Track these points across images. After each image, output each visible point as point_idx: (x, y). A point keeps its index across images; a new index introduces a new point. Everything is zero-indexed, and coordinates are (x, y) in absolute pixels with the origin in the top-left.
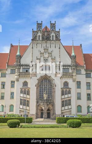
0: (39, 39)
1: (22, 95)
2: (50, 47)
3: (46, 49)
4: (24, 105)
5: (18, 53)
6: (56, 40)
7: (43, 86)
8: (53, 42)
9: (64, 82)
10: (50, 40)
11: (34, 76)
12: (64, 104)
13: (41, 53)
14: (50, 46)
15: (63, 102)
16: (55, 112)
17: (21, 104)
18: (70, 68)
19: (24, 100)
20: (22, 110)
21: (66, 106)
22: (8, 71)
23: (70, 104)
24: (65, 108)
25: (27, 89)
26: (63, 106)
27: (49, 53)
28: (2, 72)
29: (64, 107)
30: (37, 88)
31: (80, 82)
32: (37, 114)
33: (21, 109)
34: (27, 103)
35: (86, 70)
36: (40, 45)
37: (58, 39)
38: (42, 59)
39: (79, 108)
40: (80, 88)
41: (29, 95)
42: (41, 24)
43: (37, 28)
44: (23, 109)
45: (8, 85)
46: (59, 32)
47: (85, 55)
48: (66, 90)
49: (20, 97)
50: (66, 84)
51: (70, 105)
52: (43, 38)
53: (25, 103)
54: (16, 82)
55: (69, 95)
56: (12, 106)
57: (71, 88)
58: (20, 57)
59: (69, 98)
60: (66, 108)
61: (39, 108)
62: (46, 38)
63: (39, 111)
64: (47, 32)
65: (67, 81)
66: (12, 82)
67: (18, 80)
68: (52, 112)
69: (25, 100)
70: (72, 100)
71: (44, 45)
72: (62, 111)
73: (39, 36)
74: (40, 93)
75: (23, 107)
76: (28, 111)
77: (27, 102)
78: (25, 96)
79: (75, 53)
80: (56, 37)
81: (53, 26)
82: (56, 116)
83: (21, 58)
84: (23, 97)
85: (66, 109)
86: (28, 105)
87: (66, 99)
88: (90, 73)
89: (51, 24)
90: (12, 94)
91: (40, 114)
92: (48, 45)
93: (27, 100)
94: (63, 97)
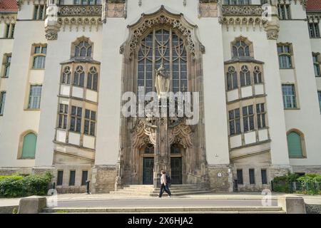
1: (66, 90)
4: (72, 130)
7: (150, 53)
9: (233, 40)
11: (115, 16)
12: (238, 124)
15: (233, 116)
16: (205, 156)
17: (60, 127)
19: (74, 108)
20: (64, 149)
21: (246, 130)
24: (243, 140)
25: (90, 66)
26: (233, 131)
28: (8, 22)
29: (239, 137)
30: (128, 61)
31: (289, 45)
32: (127, 165)
33: (59, 148)
34: (86, 122)
40: (291, 67)
41: (95, 89)
44: (67, 144)
48: (245, 70)
49: (60, 96)
50: (241, 47)
51: (264, 126)
53: (77, 119)
54: (49, 46)
55: (259, 89)
57: (262, 63)
59: (260, 101)
61: (135, 139)
63: (134, 152)
65: (244, 36)
67: (52, 35)
68: (189, 158)
69: (80, 109)
72: (231, 150)
75: (67, 138)
76: (89, 155)
77: (87, 116)
78: (78, 92)
82: (211, 172)
84: (71, 97)
85: (247, 143)
86: (90, 131)
87: (246, 103)
88: (316, 21)
91: (138, 164)
93: (87, 111)
94: (234, 95)
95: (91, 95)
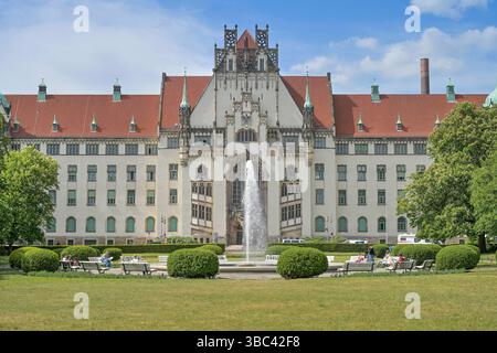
0: (231, 67)
1: (195, 196)
2: (257, 87)
3: (247, 94)
4: (200, 218)
5: (184, 103)
6: (269, 70)
8: (262, 74)
10: (256, 71)
12: (286, 215)
13: (235, 103)
14: (257, 84)
15: (284, 210)
17: (193, 215)
18: (300, 135)
19: (200, 206)
20: (197, 228)
21: (289, 218)
22: (163, 143)
23: (299, 215)
24: (288, 223)
25: (207, 183)
26: (284, 218)
27: (252, 103)
28: (146, 143)
29: (286, 222)
31: (322, 165)
32: (229, 235)
33: (194, 227)
34: (207, 214)
35: (337, 137)
36: (233, 83)
37: (273, 67)
38: (238, 115)
39: (319, 222)
40: (323, 179)
41: (211, 195)
42: (235, 32)
43: (226, 43)
44: (198, 225)
45: (162, 173)
46: (276, 51)
47: (336, 98)
49: (192, 200)
52: (239, 66)
53: (202, 212)
54: (180, 167)
55: (298, 196)
56: (173, 220)
58: (189, 111)
59: (297, 202)
60: (291, 222)
61: (234, 224)
62: (247, 67)
63: (233, 229)
64: (249, 50)
66: (171, 166)
67: (185, 164)
69: (203, 207)
70: (303, 206)
71: (242, 83)
72: (281, 228)
73: (231, 61)
74: (235, 192)
75: (198, 222)
76: (210, 230)
77: (207, 210)
78: (202, 198)
79: (311, 101)
80: (270, 63)
81: (263, 35)
82: (270, 239)
83: (191, 113)
84: (199, 201)
85: (289, 225)
86: (209, 218)
87: (290, 204)
88: (347, 143)
89: (258, 31)
90: (173, 193)
91: (235, 236)
92: (252, 84)
94: (284, 199)
95: (209, 199)
